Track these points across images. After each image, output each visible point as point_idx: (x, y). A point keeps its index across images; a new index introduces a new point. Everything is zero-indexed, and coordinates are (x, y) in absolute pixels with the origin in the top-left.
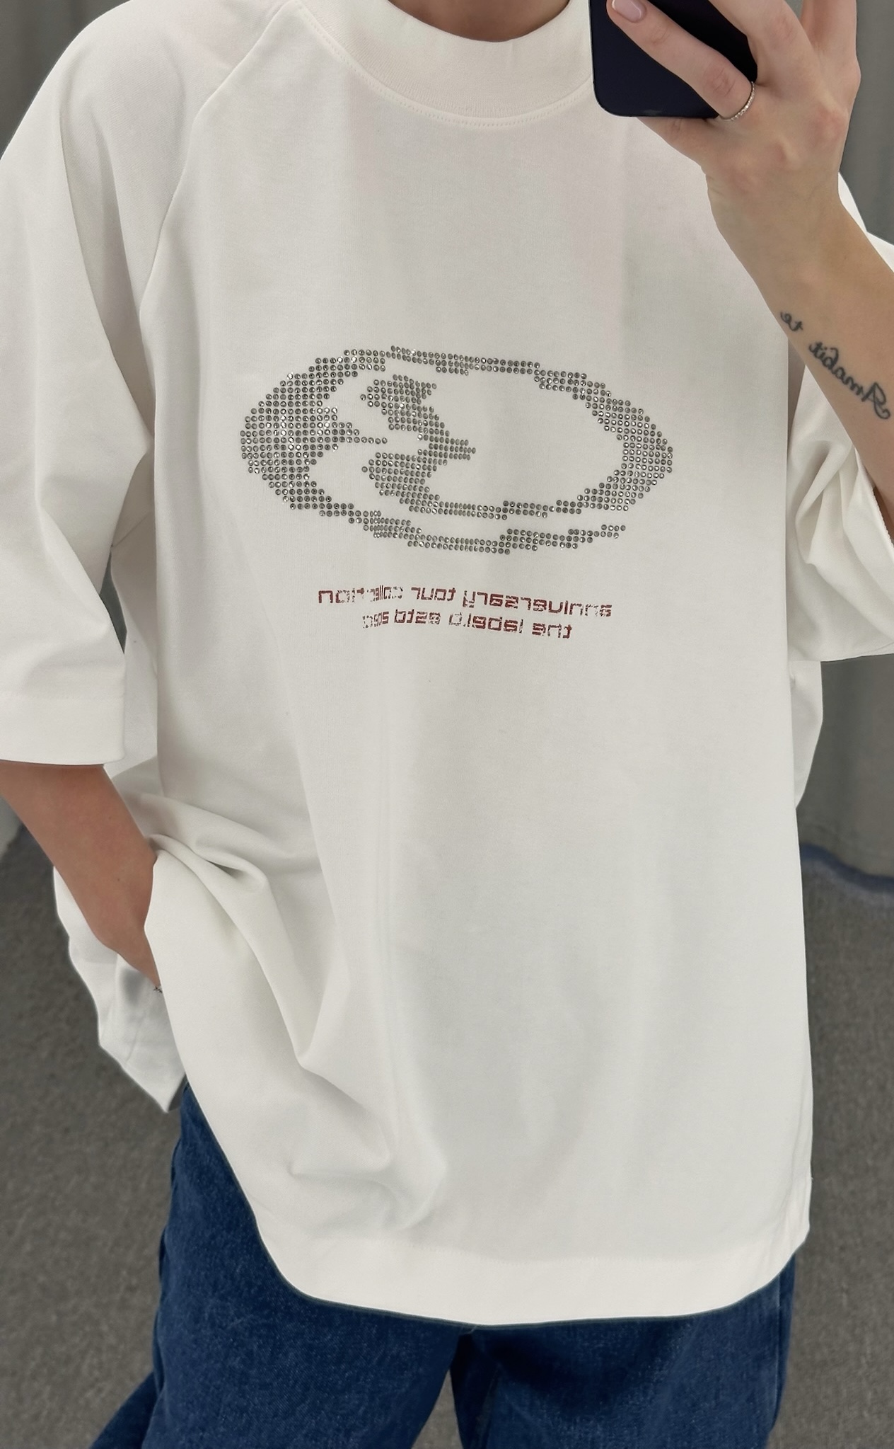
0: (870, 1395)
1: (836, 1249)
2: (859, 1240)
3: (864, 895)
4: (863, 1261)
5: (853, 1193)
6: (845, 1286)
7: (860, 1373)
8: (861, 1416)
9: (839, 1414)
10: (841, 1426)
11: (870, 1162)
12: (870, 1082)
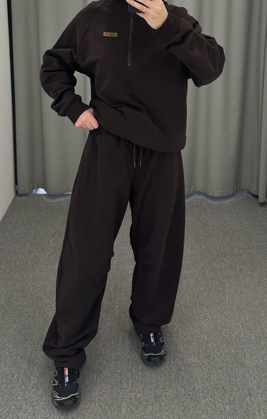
0: (229, 308)
1: (218, 278)
2: (222, 276)
3: (212, 202)
4: (224, 280)
5: (219, 266)
6: (220, 286)
7: (226, 304)
8: (228, 313)
9: (223, 313)
10: (224, 316)
11: (222, 259)
12: (220, 242)
